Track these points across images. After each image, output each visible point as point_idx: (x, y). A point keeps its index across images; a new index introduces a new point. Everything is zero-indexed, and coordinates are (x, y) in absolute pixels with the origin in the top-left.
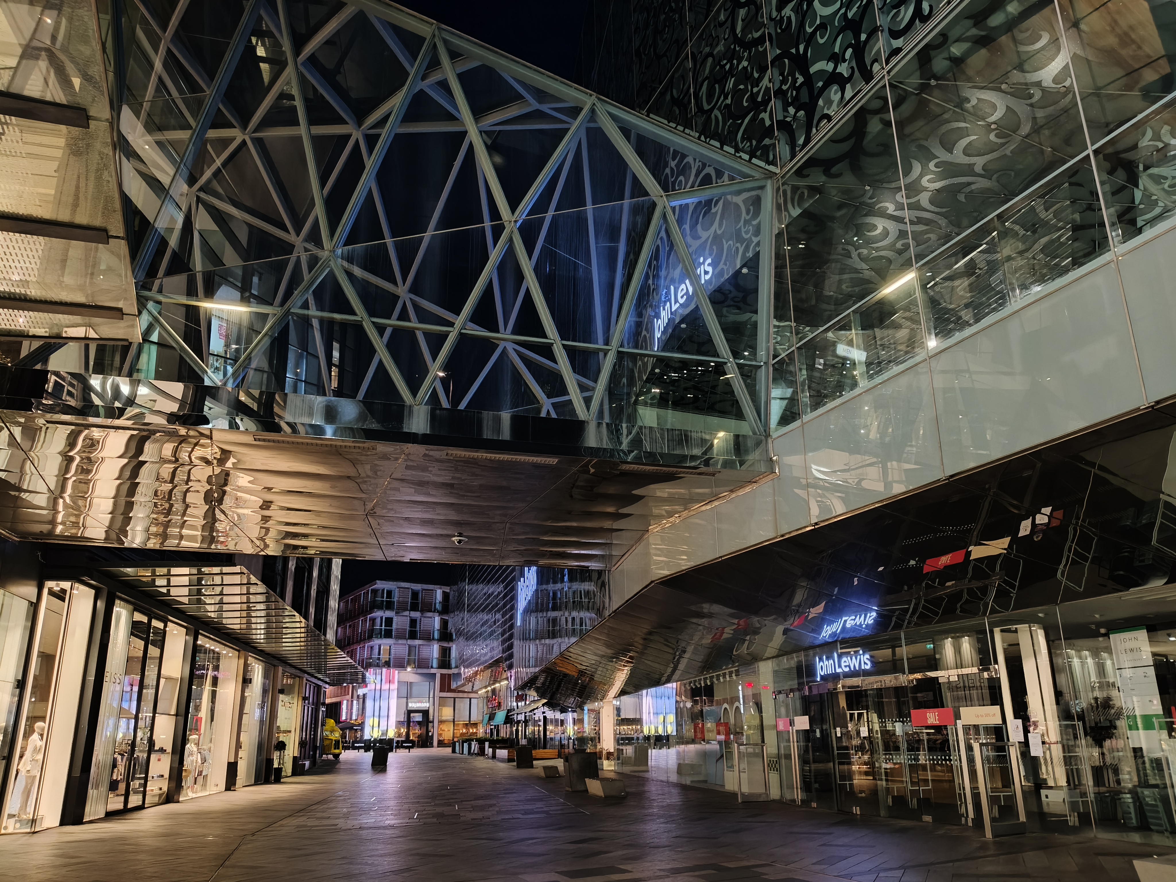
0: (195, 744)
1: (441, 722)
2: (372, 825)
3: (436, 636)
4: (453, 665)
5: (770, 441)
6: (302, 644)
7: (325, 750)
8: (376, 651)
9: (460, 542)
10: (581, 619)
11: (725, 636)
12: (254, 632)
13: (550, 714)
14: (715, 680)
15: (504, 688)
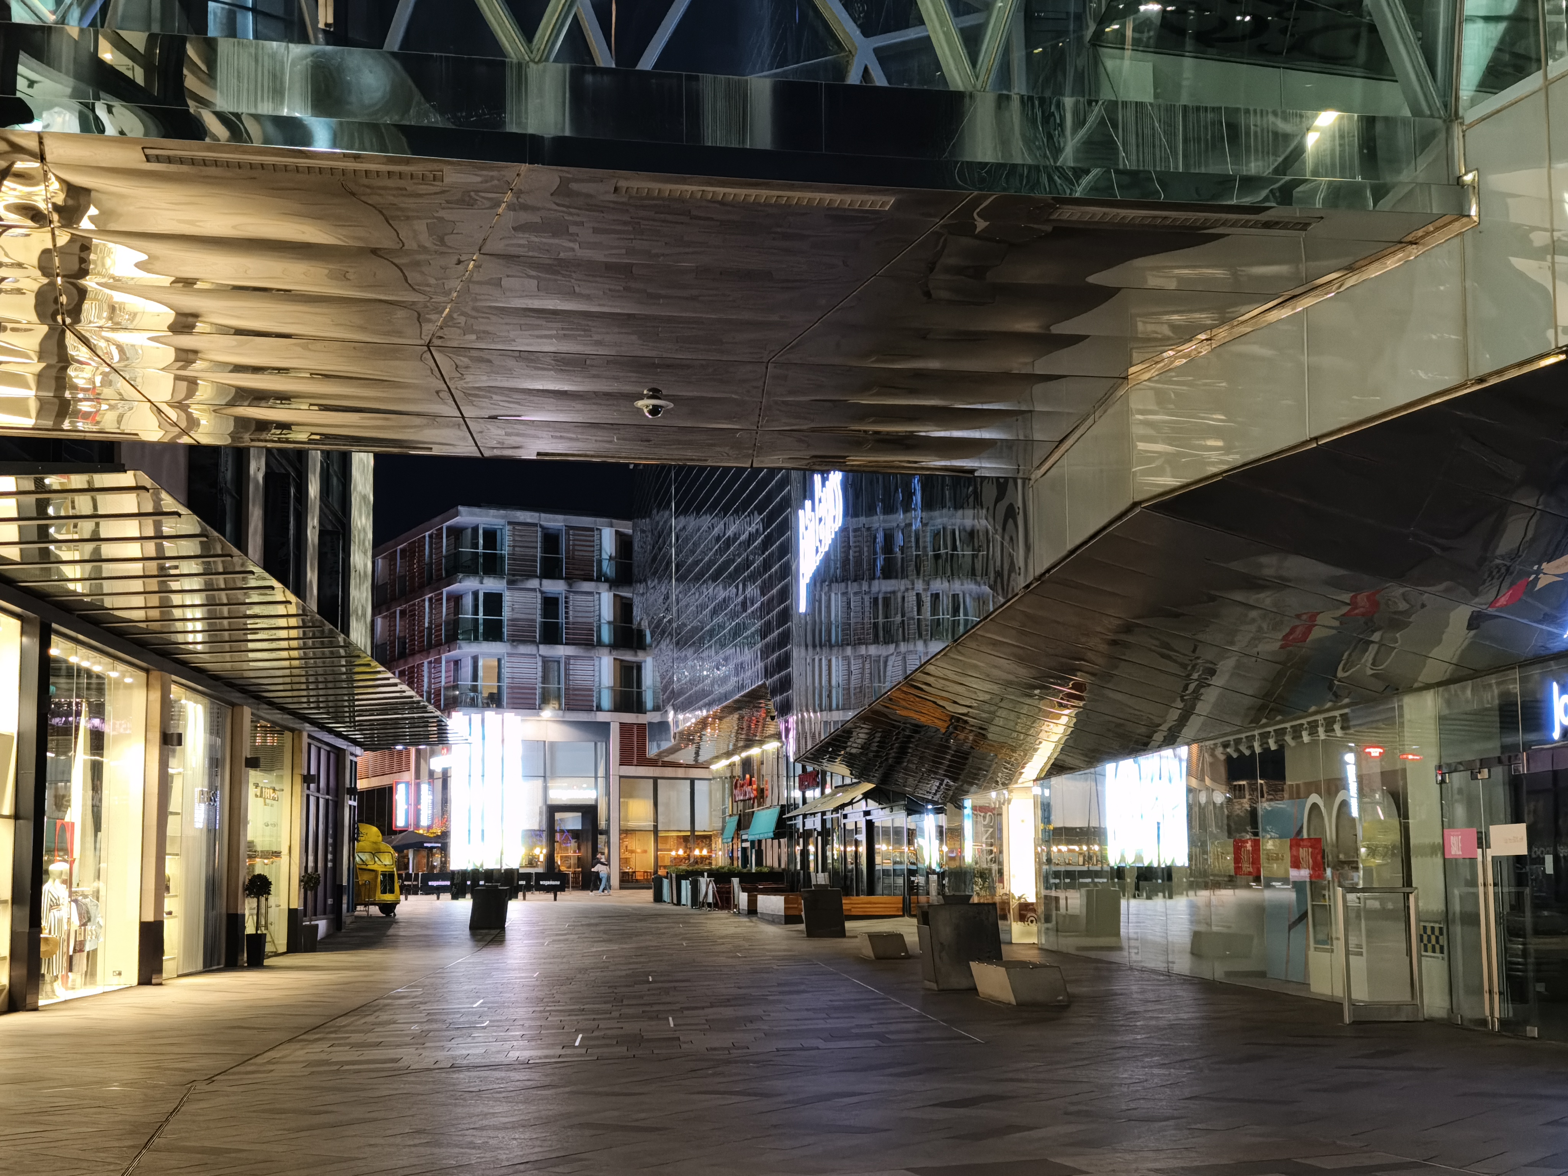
0: (64, 882)
1: (626, 832)
2: (479, 1061)
3: (606, 635)
4: (649, 704)
5: (1457, 131)
6: (295, 654)
7: (360, 896)
8: (466, 670)
9: (655, 411)
10: (955, 597)
11: (1317, 633)
12: (179, 626)
13: (882, 817)
14: (1288, 738)
15: (771, 758)
